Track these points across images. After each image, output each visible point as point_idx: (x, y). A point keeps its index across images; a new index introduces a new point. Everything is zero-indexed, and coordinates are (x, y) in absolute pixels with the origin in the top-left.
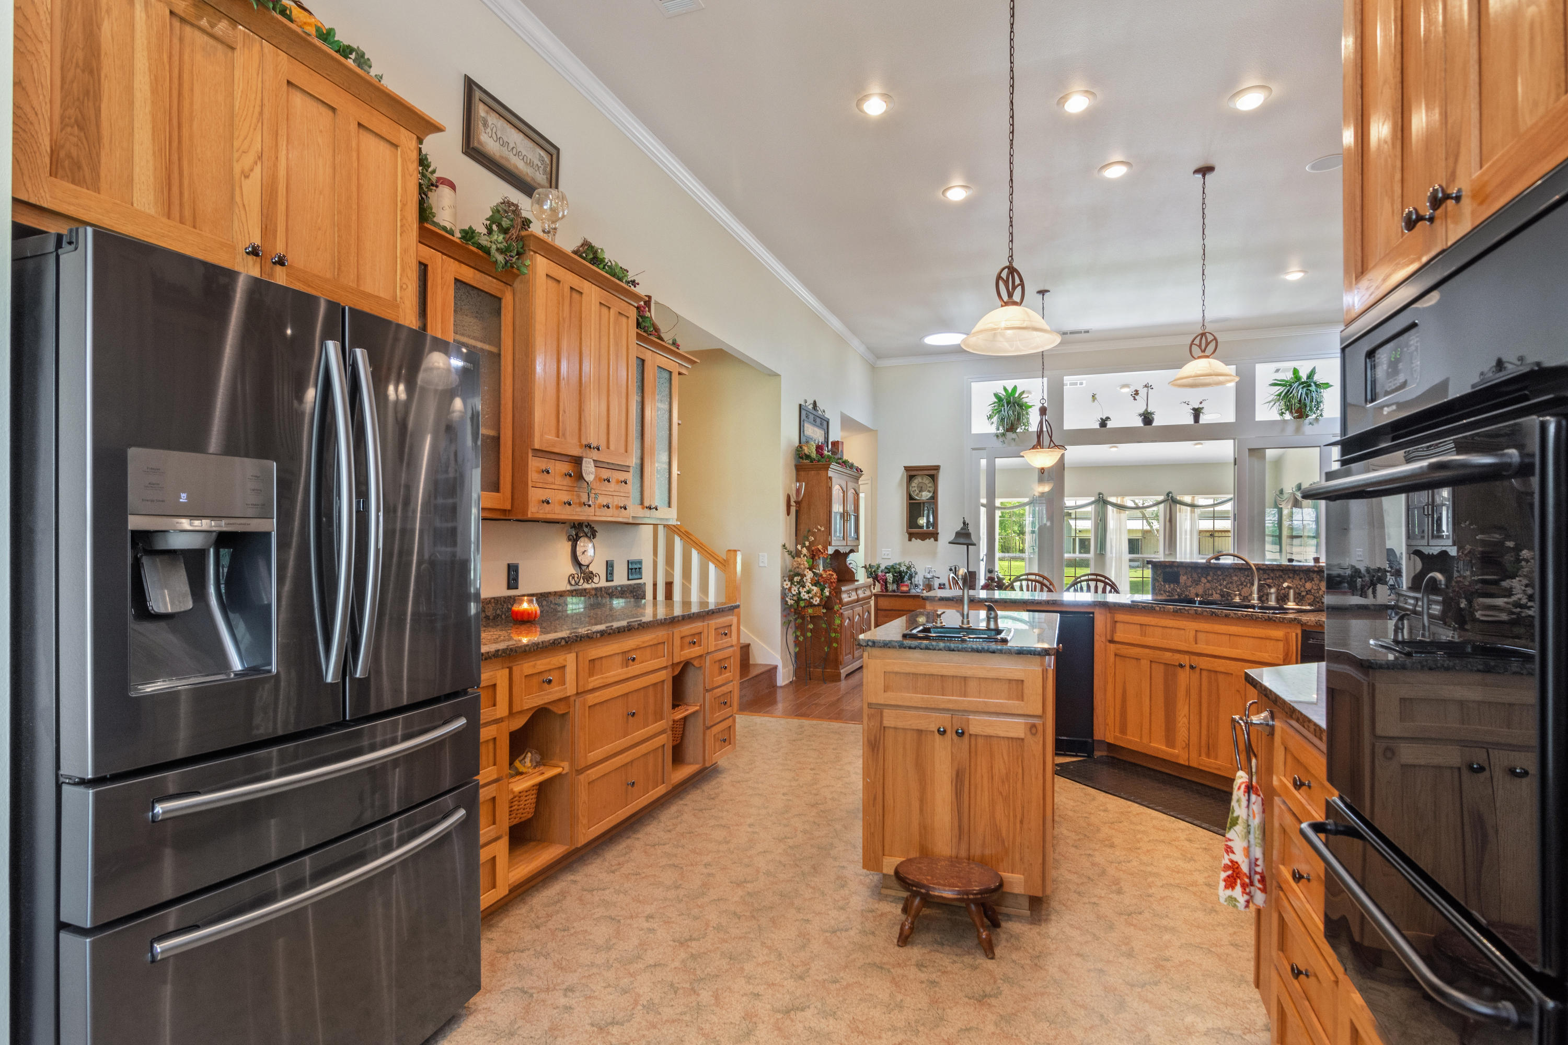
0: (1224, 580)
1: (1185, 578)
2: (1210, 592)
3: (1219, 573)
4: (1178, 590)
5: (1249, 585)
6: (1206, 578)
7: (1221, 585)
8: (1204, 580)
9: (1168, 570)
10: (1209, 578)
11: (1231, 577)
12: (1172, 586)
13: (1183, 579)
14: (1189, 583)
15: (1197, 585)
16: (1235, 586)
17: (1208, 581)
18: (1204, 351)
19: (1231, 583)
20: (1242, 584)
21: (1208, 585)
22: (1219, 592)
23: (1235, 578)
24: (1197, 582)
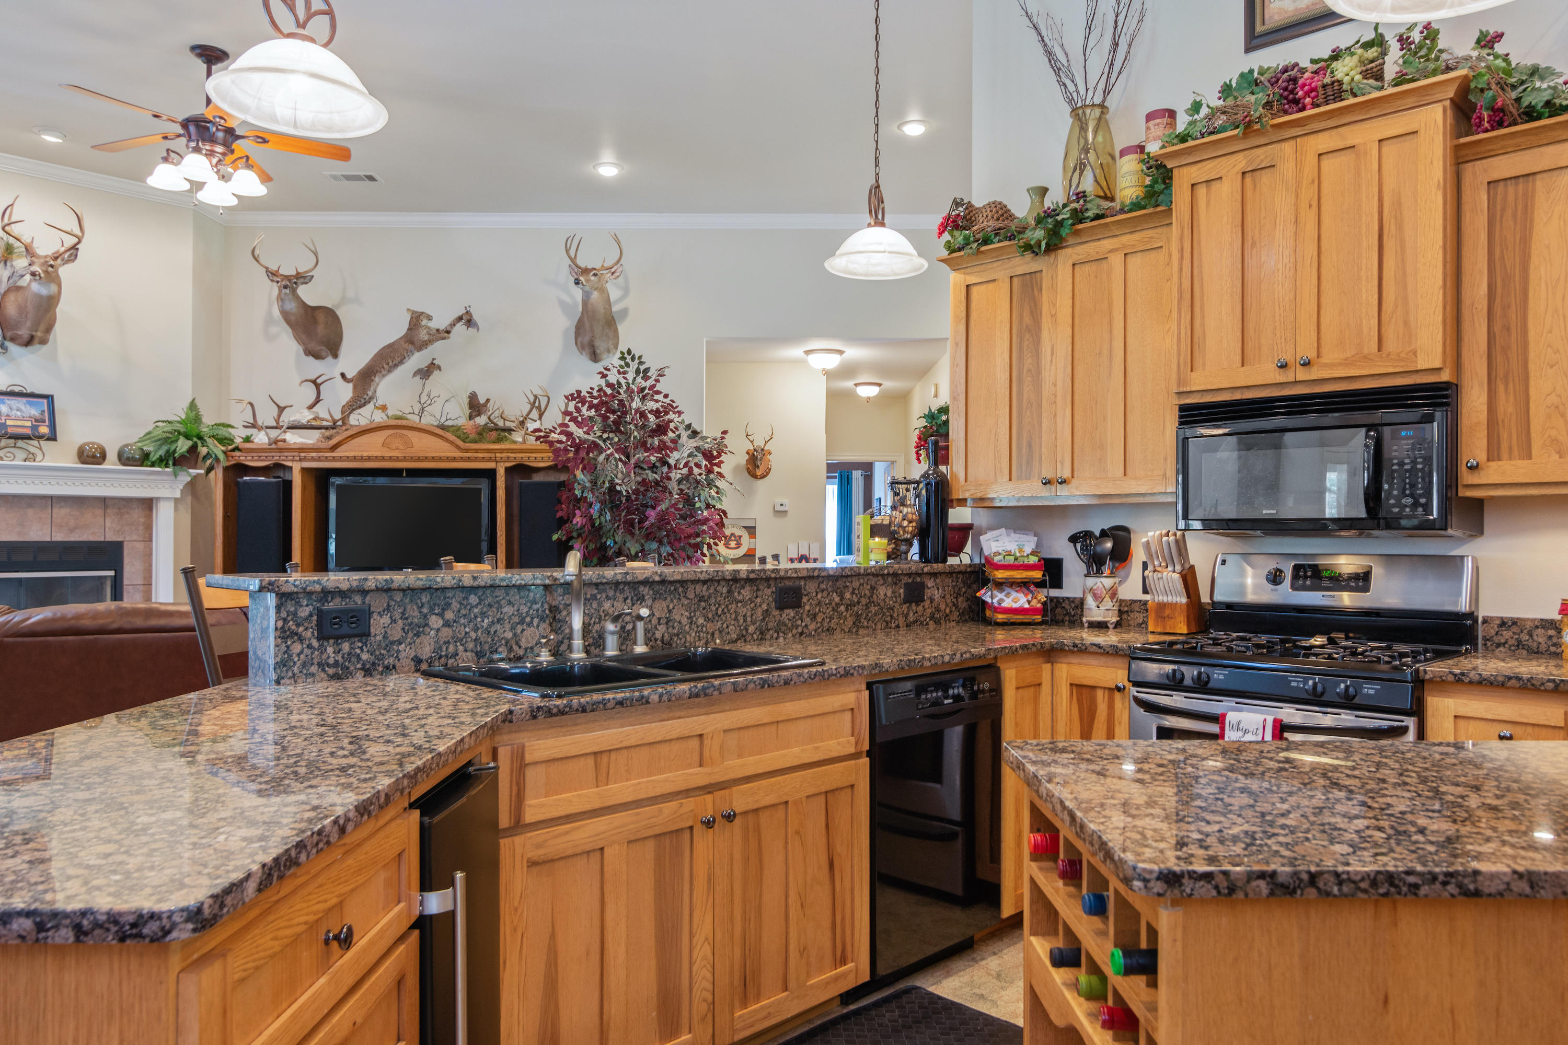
0: (483, 614)
1: (386, 620)
2: (451, 648)
3: (473, 599)
4: (365, 656)
5: (536, 621)
6: (441, 615)
7: (476, 629)
8: (435, 622)
9: (334, 604)
10: (449, 615)
11: (500, 607)
12: (346, 647)
13: (379, 624)
14: (396, 633)
15: (417, 635)
16: (508, 626)
17: (447, 624)
18: (303, 26)
19: (499, 621)
20: (522, 622)
21: (446, 632)
22: (471, 645)
23: (508, 610)
24: (418, 629)
